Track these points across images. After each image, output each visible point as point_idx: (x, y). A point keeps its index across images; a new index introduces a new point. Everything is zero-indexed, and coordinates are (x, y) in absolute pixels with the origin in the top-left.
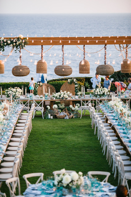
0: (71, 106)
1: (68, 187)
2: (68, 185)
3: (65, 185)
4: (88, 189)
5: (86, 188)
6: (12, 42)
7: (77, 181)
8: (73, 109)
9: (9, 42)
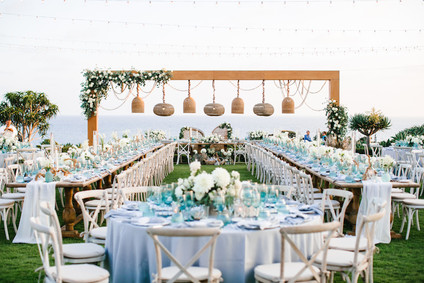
0: (223, 150)
1: (206, 200)
2: (206, 195)
3: (199, 197)
4: (254, 204)
5: (249, 204)
6: (153, 75)
7: (228, 187)
8: (225, 153)
9: (150, 75)
